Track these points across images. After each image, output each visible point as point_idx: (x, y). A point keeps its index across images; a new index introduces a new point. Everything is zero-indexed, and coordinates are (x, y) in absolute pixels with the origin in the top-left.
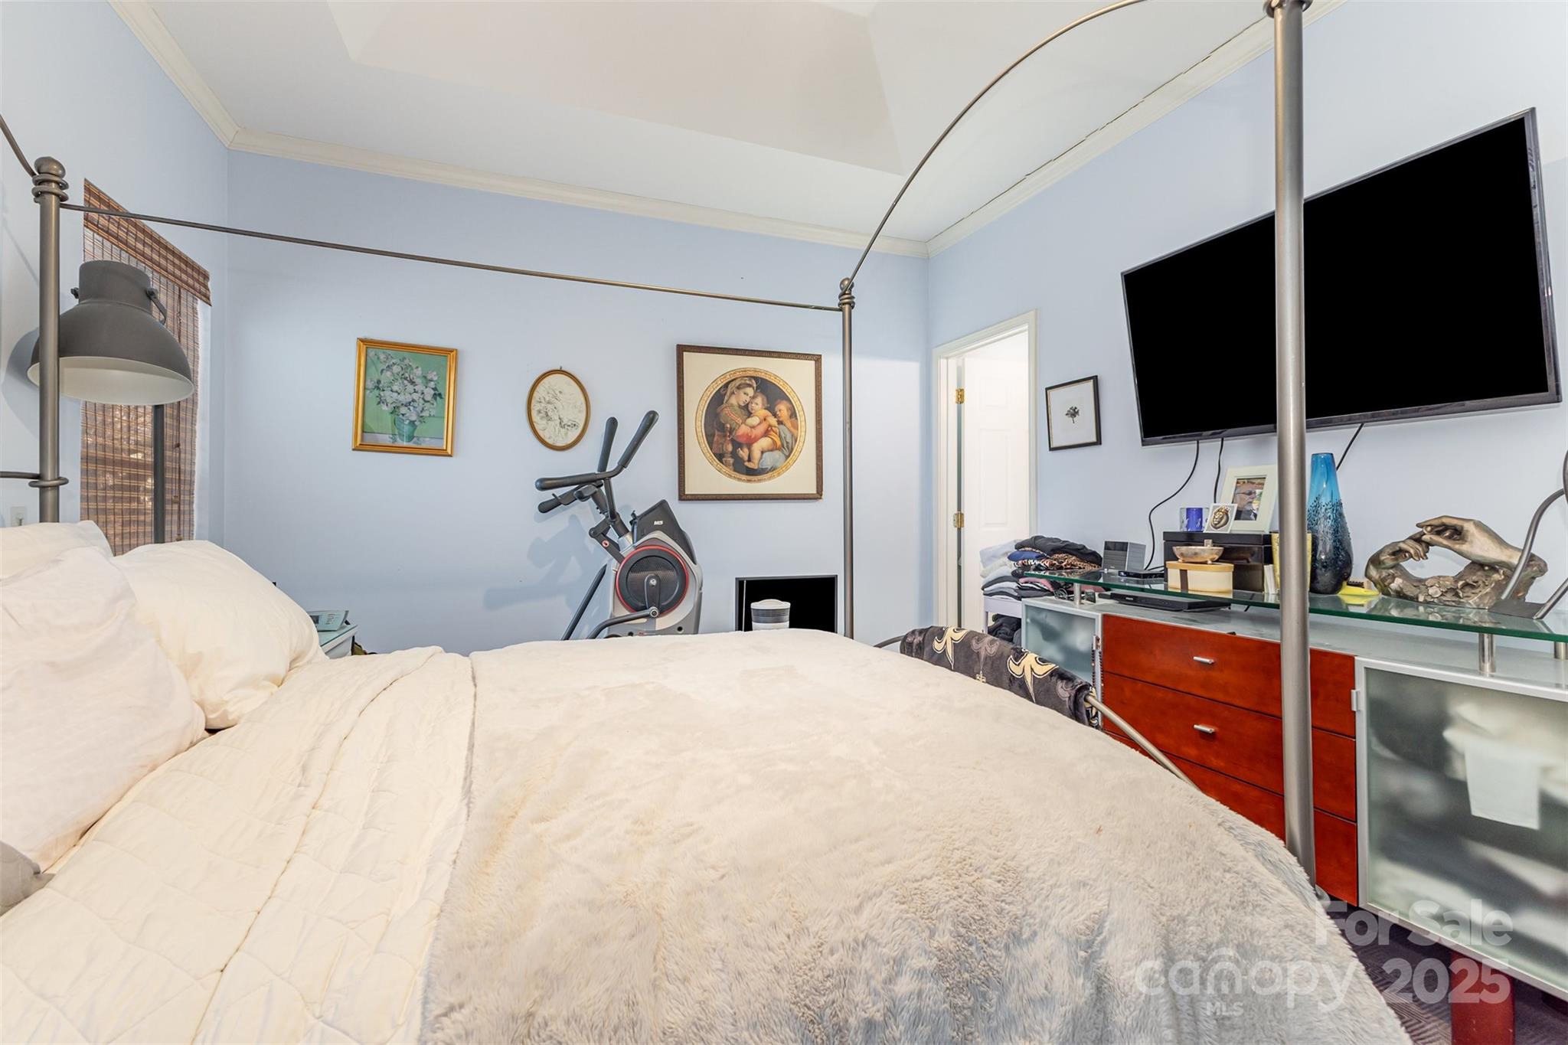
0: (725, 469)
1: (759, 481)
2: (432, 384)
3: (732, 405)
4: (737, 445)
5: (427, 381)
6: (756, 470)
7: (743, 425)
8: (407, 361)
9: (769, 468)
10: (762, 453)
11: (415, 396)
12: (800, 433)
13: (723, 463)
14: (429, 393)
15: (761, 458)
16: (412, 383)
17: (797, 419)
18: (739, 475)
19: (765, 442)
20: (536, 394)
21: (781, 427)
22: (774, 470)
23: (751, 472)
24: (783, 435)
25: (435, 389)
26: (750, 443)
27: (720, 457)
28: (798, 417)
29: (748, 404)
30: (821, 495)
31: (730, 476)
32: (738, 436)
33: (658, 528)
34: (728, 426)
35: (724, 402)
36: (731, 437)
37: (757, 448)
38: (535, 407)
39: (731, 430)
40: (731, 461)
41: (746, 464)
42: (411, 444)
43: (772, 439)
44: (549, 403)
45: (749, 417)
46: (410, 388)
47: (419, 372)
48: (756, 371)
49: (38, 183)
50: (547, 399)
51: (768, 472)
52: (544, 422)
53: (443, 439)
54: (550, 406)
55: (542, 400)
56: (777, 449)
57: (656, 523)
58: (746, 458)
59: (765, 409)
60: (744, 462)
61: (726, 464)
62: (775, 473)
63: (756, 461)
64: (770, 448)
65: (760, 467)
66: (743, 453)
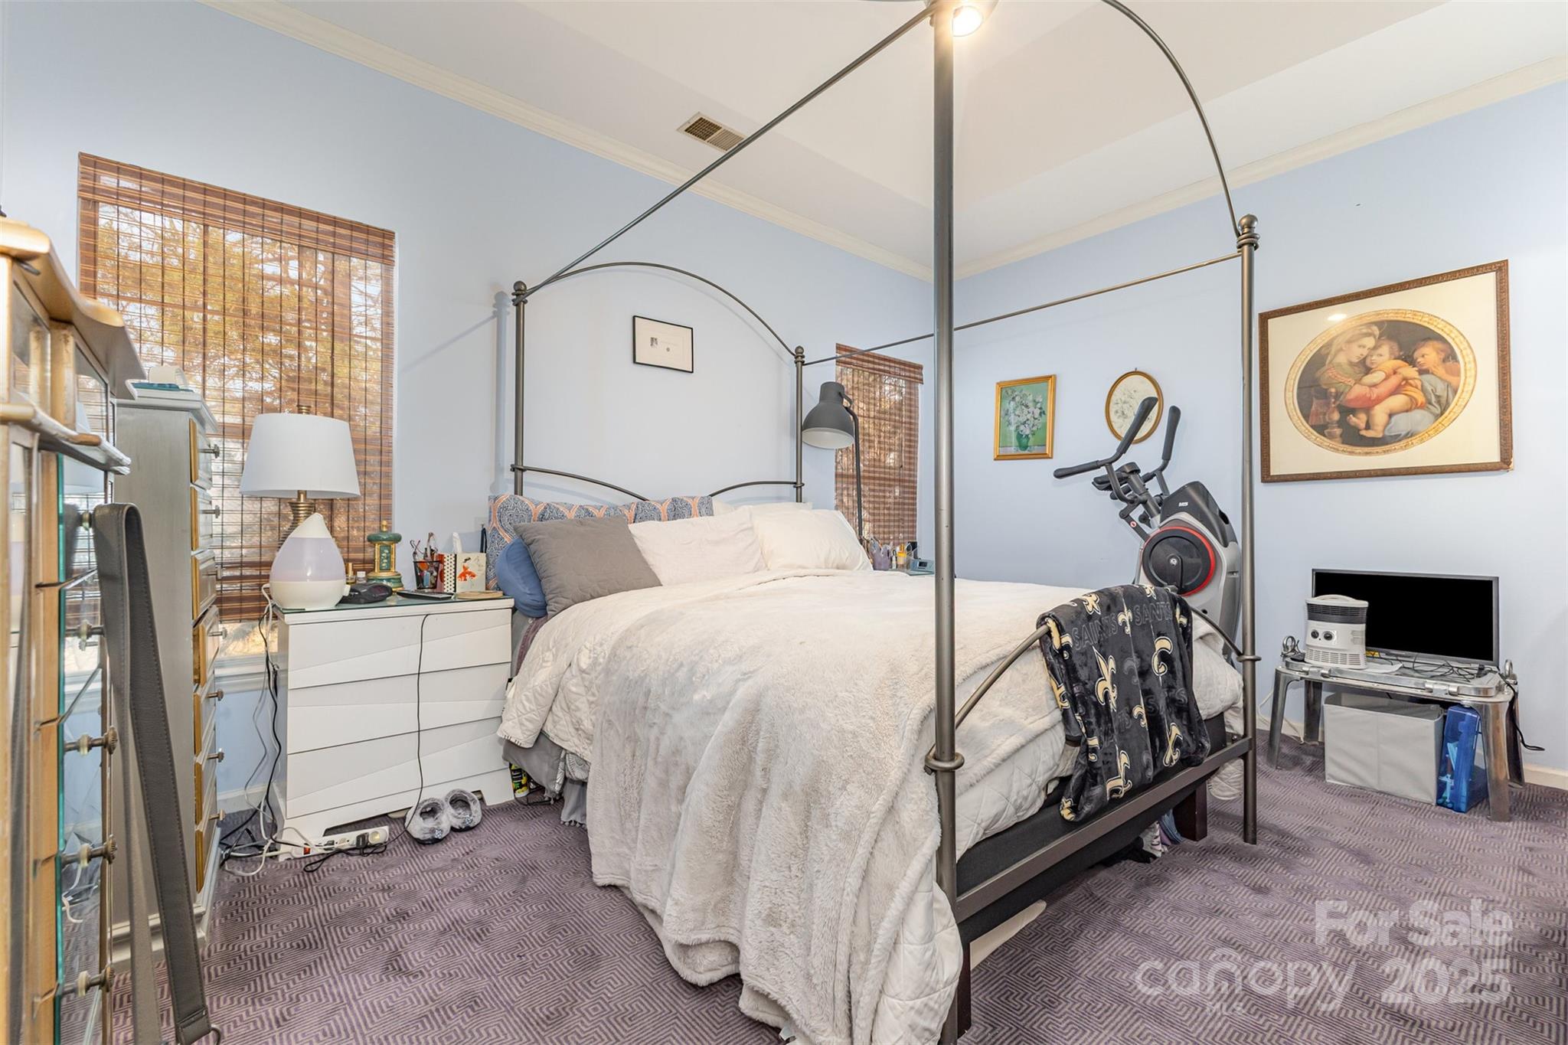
0: (1327, 441)
1: (1387, 452)
2: (1039, 405)
3: (1339, 365)
4: (1347, 411)
5: (1035, 402)
6: (1380, 439)
7: (1357, 385)
8: (1024, 392)
9: (1403, 433)
10: (1391, 416)
11: (1029, 416)
12: (1464, 382)
13: (1324, 436)
14: (1037, 412)
15: (1388, 423)
16: (1027, 406)
17: (1457, 361)
18: (1350, 448)
19: (1398, 401)
20: (1114, 398)
21: (1425, 377)
22: (1411, 436)
23: (1374, 442)
24: (1429, 388)
25: (1040, 408)
26: (1368, 406)
27: (1321, 429)
28: (1460, 358)
29: (1365, 359)
30: (1509, 463)
31: (1337, 450)
32: (1351, 400)
33: (1183, 509)
34: (1333, 390)
35: (1327, 362)
36: (1338, 403)
37: (1380, 413)
38: (1113, 408)
39: (1337, 395)
40: (1338, 431)
41: (1363, 433)
42: (1026, 452)
43: (1406, 394)
44: (1125, 402)
45: (1367, 374)
46: (1026, 410)
47: (1030, 398)
48: (1378, 315)
49: (796, 357)
50: (1123, 399)
51: (1400, 441)
52: (1121, 420)
53: (1045, 445)
54: (1125, 406)
55: (1119, 401)
56: (1417, 407)
57: (1181, 504)
58: (1363, 425)
59: (1395, 359)
60: (1359, 430)
61: (1331, 437)
62: (1415, 440)
63: (1380, 428)
64: (1406, 408)
65: (1387, 434)
66: (1358, 420)
